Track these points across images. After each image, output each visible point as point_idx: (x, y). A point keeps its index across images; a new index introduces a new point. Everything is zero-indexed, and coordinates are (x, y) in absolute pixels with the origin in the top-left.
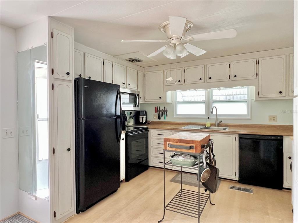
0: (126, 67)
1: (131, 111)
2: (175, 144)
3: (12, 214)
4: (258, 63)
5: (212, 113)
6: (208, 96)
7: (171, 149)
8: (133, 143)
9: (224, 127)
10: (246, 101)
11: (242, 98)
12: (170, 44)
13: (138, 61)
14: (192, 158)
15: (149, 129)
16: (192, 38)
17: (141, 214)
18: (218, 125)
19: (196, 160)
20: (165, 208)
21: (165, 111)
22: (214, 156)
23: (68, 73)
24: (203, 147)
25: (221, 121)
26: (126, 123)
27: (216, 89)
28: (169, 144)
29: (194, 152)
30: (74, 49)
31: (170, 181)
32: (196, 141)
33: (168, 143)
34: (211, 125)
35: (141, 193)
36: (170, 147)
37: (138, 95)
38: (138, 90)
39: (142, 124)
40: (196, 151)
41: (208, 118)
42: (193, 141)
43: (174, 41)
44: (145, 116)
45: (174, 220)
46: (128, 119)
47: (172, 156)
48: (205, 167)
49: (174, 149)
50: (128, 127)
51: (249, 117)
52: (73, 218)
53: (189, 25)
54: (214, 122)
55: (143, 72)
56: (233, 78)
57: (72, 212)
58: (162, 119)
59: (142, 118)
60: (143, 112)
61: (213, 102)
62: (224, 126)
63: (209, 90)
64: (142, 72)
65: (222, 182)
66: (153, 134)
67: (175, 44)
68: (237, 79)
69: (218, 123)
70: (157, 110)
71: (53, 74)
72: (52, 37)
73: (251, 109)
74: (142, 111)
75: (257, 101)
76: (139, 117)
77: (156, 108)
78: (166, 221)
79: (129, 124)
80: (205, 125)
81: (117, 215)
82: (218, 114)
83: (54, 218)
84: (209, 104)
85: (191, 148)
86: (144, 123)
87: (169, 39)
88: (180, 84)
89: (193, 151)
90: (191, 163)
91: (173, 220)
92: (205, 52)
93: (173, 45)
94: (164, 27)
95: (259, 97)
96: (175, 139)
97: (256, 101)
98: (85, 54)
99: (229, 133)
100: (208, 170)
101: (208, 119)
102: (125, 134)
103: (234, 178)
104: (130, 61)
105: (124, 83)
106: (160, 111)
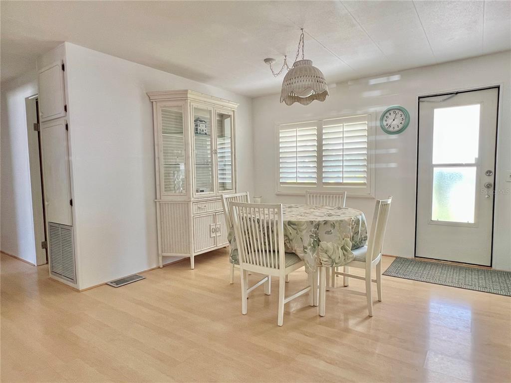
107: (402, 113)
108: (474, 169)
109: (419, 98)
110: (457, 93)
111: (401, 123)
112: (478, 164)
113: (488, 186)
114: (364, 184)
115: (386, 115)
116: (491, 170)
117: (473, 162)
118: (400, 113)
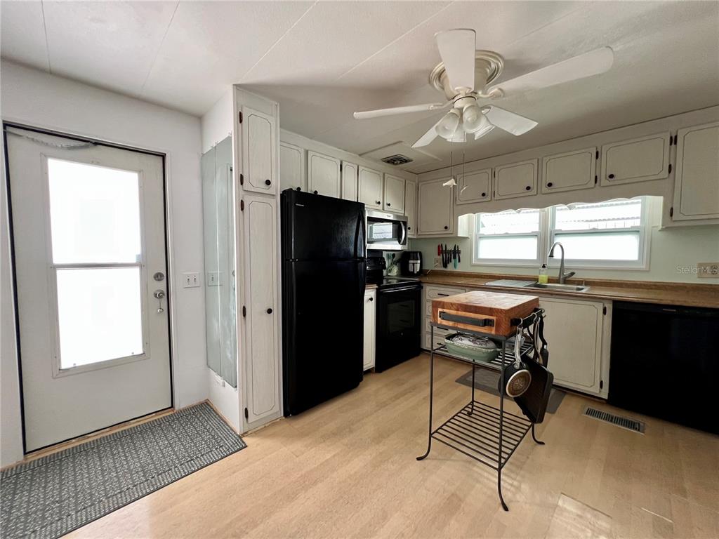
0: (384, 174)
1: (393, 253)
2: (453, 312)
3: (198, 401)
4: (674, 140)
5: (551, 256)
6: (544, 222)
7: (445, 323)
8: (392, 307)
9: (578, 285)
10: (638, 231)
11: (629, 224)
12: (452, 111)
13: (403, 161)
14: (491, 345)
15: (422, 285)
16: (499, 91)
17: (388, 436)
18: (566, 281)
19: (498, 350)
20: (431, 435)
21: (456, 252)
22: (544, 343)
23: (268, 183)
24: (515, 322)
25: (573, 274)
26: (385, 272)
27: (565, 209)
28: (441, 312)
29: (493, 332)
30: (281, 141)
31: (457, 381)
32: (498, 309)
33: (440, 310)
34: (550, 281)
35: (397, 397)
36: (443, 319)
37: (405, 223)
38: (406, 215)
39: (412, 274)
40: (497, 330)
41: (544, 267)
42: (491, 309)
43: (458, 104)
44: (419, 262)
45: (448, 462)
46: (387, 265)
47: (450, 337)
48: (517, 367)
49: (451, 324)
50: (388, 279)
51: (643, 267)
52: (277, 422)
53: (494, 63)
54: (556, 274)
55: (417, 182)
56: (604, 181)
57: (276, 413)
58: (450, 268)
59: (413, 264)
60: (415, 255)
61: (556, 234)
62: (579, 282)
63: (548, 210)
64: (415, 181)
65: (567, 397)
66: (431, 293)
67: (461, 109)
68: (616, 183)
69: (566, 278)
70: (441, 251)
71: (242, 183)
72: (241, 121)
73: (648, 247)
74: (414, 252)
75: (666, 229)
76: (408, 263)
77: (439, 246)
78: (433, 459)
79: (389, 274)
80: (537, 280)
81: (348, 430)
82: (565, 258)
83: (245, 419)
84: (546, 239)
85: (486, 323)
86: (415, 272)
87: (449, 100)
88: (485, 200)
89: (491, 330)
90: (485, 355)
91: (447, 460)
92: (535, 124)
93: (457, 112)
94: (440, 75)
95: (673, 219)
96: (455, 304)
97: (662, 230)
98: (307, 152)
99: (589, 297)
100: (525, 373)
101: (542, 269)
102: (375, 290)
103: (598, 392)
104: (388, 162)
105: (379, 203)
106: (446, 252)
108: (137, 271)
112: (142, 264)
113: (159, 296)
116: (161, 272)
117: (134, 261)
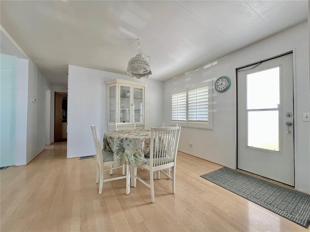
107: (226, 80)
108: (277, 112)
109: (237, 69)
110: (261, 62)
111: (225, 86)
112: (280, 109)
114: (206, 121)
115: (217, 82)
117: (276, 107)
118: (225, 80)
